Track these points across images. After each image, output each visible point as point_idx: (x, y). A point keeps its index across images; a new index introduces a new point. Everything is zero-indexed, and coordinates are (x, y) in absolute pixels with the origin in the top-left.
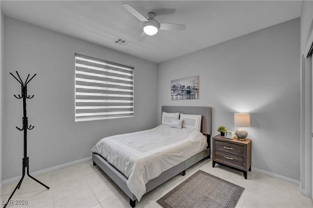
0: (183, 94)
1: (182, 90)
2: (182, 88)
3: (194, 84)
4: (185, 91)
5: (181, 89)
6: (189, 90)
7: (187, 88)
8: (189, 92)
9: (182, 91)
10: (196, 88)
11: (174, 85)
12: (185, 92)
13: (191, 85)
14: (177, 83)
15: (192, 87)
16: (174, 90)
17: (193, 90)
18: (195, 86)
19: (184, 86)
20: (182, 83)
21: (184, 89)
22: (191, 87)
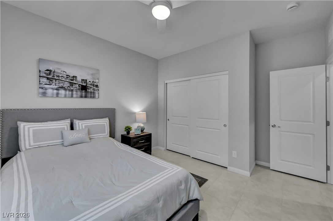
0: (72, 88)
1: (70, 82)
2: (71, 80)
3: (94, 78)
4: (77, 85)
5: (68, 80)
6: (84, 84)
7: (81, 81)
8: (84, 88)
9: (72, 84)
10: (96, 84)
11: (51, 69)
12: (78, 87)
13: (89, 79)
14: (59, 69)
15: (90, 82)
16: (48, 78)
17: (92, 87)
18: (95, 81)
19: (75, 77)
20: (72, 72)
21: (74, 82)
22: (88, 81)
